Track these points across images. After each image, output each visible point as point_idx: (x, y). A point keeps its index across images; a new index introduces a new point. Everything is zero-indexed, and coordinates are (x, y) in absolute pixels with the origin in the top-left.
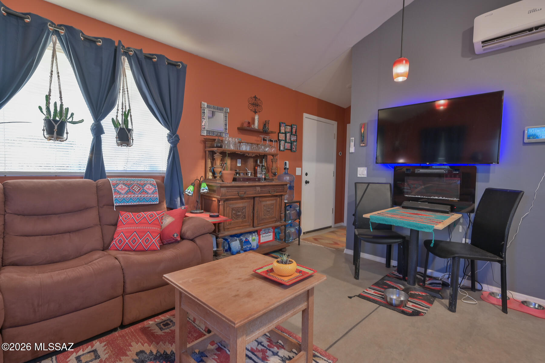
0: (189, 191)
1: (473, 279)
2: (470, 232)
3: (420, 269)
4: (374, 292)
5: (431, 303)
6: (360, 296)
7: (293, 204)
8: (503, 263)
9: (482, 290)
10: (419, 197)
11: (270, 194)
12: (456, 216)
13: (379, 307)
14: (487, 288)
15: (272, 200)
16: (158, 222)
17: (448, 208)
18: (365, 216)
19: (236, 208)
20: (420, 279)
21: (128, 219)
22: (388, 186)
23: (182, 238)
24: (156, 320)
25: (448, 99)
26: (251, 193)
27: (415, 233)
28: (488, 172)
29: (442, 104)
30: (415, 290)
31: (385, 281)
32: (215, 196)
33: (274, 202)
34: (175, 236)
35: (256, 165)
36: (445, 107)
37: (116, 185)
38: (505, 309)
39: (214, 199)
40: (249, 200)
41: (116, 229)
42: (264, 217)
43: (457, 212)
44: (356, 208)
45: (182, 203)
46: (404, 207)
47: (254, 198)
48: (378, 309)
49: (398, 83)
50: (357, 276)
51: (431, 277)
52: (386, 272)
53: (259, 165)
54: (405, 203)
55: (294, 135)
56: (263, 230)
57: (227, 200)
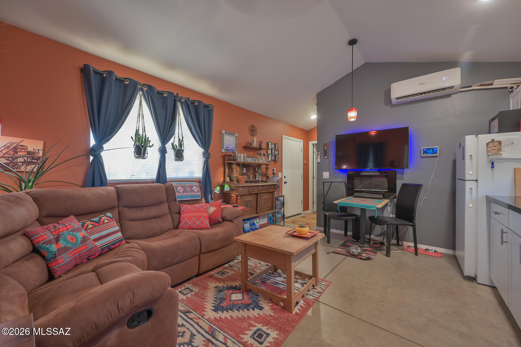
0: (217, 190)
1: (398, 239)
2: (394, 210)
3: (367, 236)
4: (341, 250)
5: (376, 253)
6: (333, 252)
7: (279, 198)
8: (414, 226)
9: (403, 245)
10: (363, 190)
11: (267, 191)
12: (386, 201)
13: (346, 257)
14: (406, 244)
15: (267, 195)
16: (206, 211)
17: (381, 196)
18: (335, 202)
19: (246, 201)
20: (367, 241)
21: (187, 209)
22: (344, 184)
23: (223, 221)
24: (215, 271)
25: (377, 131)
26: (256, 191)
27: (363, 210)
28: (403, 173)
29: (373, 133)
30: (365, 247)
31: (346, 244)
32: (234, 193)
33: (269, 196)
34: (219, 219)
35: (255, 172)
36: (376, 134)
37: (177, 187)
38: (416, 254)
39: (233, 195)
40: (254, 195)
41: (180, 216)
42: (263, 207)
43: (387, 199)
44: (324, 198)
45: (212, 199)
46: (355, 197)
47: (257, 194)
48: (346, 258)
49: (351, 122)
50: (329, 242)
51: (373, 240)
52: (346, 239)
53: (257, 172)
54: (356, 194)
55: (277, 150)
56: (261, 216)
57: (242, 196)
